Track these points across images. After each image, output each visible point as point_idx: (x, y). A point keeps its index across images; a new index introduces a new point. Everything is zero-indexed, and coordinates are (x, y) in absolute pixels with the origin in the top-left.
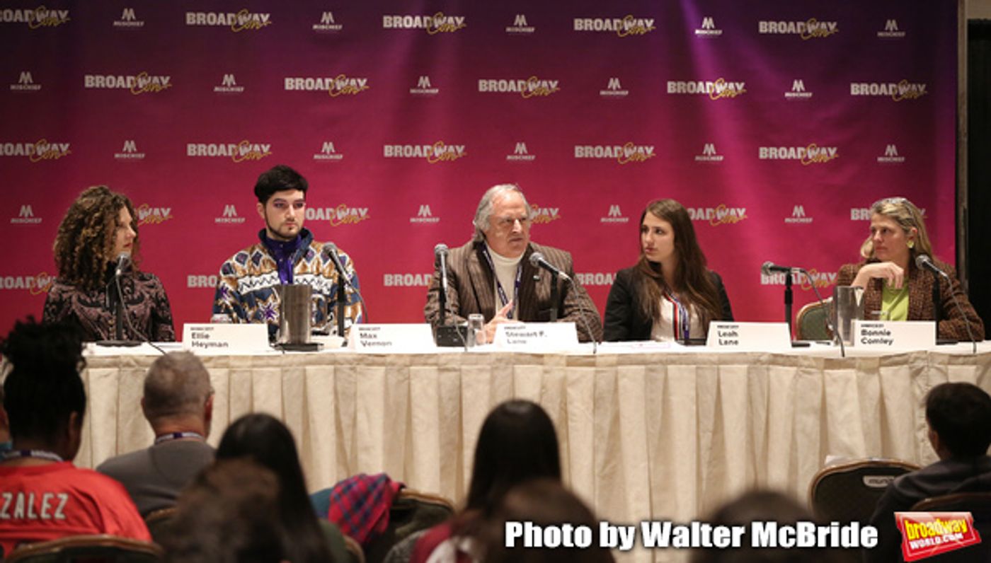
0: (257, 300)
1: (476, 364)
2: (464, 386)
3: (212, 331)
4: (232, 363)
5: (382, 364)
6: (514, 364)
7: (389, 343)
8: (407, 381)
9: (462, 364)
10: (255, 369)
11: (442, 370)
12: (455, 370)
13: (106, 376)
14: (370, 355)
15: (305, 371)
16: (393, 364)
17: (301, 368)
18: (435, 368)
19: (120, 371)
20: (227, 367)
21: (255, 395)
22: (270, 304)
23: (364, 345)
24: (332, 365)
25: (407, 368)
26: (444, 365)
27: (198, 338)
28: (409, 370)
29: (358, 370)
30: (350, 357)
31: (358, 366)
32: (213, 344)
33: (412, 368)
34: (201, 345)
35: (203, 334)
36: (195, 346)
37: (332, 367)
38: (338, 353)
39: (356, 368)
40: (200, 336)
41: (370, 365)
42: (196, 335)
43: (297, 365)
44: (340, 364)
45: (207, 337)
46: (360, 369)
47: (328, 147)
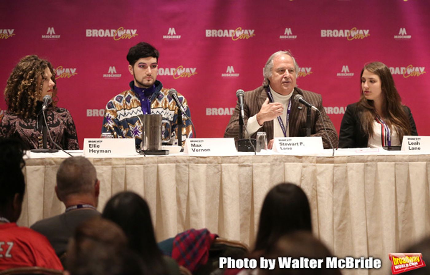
0: (129, 124)
1: (261, 162)
2: (254, 175)
3: (102, 143)
4: (114, 162)
5: (205, 163)
6: (285, 162)
7: (209, 150)
8: (220, 173)
9: (253, 163)
10: (127, 166)
11: (241, 166)
12: (249, 166)
13: (37, 170)
14: (197, 157)
15: (158, 167)
16: (210, 162)
17: (156, 165)
18: (237, 164)
19: (45, 167)
20: (111, 165)
21: (128, 182)
22: (137, 127)
23: (194, 151)
24: (175, 163)
25: (220, 165)
26: (242, 163)
27: (93, 147)
28: (221, 166)
29: (190, 166)
30: (185, 158)
31: (190, 164)
32: (102, 151)
33: (223, 165)
34: (95, 151)
35: (96, 145)
36: (91, 152)
37: (175, 164)
38: (178, 156)
39: (189, 165)
40: (94, 146)
41: (197, 163)
42: (91, 145)
43: (153, 163)
44: (179, 163)
45: (98, 146)
46: (191, 165)
47: (172, 31)
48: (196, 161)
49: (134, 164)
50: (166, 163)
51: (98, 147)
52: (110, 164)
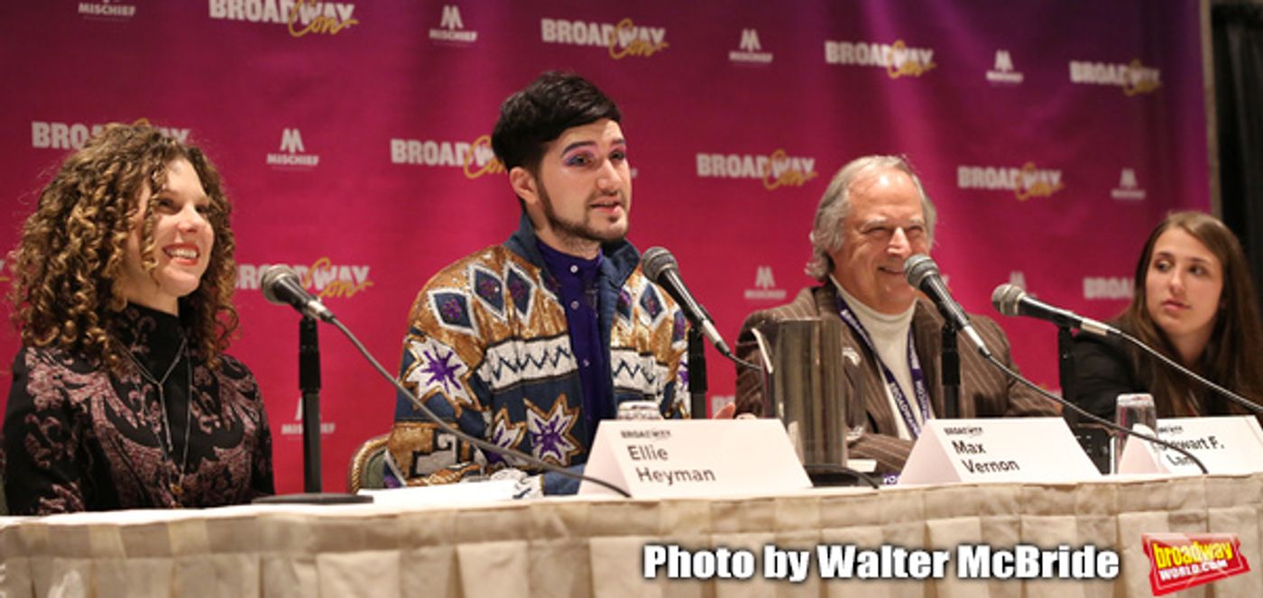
0: (527, 402)
5: (1069, 510)
14: (1046, 487)
16: (1086, 509)
17: (918, 525)
24: (976, 514)
25: (1113, 518)
26: (1178, 507)
27: (644, 457)
28: (1117, 522)
29: (1026, 526)
30: (1009, 493)
31: (1024, 517)
32: (682, 473)
33: (1123, 516)
34: (657, 475)
35: (651, 446)
36: (645, 478)
37: (975, 520)
38: (986, 485)
39: (1020, 522)
40: (647, 453)
41: (1047, 513)
42: (637, 449)
43: (912, 519)
44: (992, 513)
45: (662, 454)
46: (1029, 523)
47: (292, 139)
48: (1045, 505)
49: (850, 525)
50: (952, 516)
51: (665, 459)
52: (769, 524)
